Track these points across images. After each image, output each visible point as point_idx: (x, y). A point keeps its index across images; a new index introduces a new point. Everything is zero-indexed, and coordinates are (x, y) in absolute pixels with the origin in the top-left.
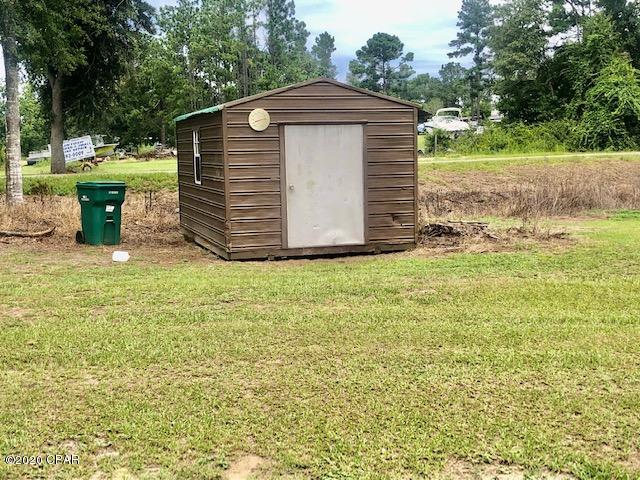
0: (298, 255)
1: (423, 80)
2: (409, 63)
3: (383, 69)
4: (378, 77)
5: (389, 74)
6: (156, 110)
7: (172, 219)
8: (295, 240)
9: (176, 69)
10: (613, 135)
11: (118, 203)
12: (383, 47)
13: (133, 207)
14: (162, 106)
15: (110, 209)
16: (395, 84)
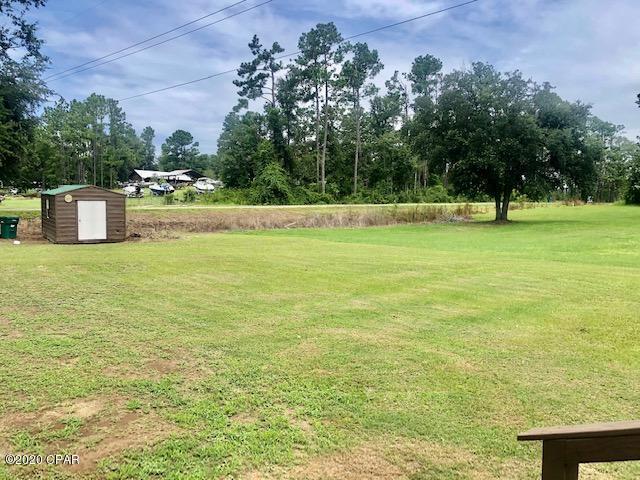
0: (82, 243)
1: (203, 158)
2: (196, 147)
3: (181, 150)
4: (178, 155)
5: (184, 153)
6: (39, 167)
7: (39, 230)
8: (81, 238)
9: (52, 145)
10: (269, 197)
11: (16, 224)
12: (181, 137)
13: (22, 225)
14: (43, 165)
15: (12, 226)
16: (188, 158)
